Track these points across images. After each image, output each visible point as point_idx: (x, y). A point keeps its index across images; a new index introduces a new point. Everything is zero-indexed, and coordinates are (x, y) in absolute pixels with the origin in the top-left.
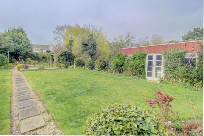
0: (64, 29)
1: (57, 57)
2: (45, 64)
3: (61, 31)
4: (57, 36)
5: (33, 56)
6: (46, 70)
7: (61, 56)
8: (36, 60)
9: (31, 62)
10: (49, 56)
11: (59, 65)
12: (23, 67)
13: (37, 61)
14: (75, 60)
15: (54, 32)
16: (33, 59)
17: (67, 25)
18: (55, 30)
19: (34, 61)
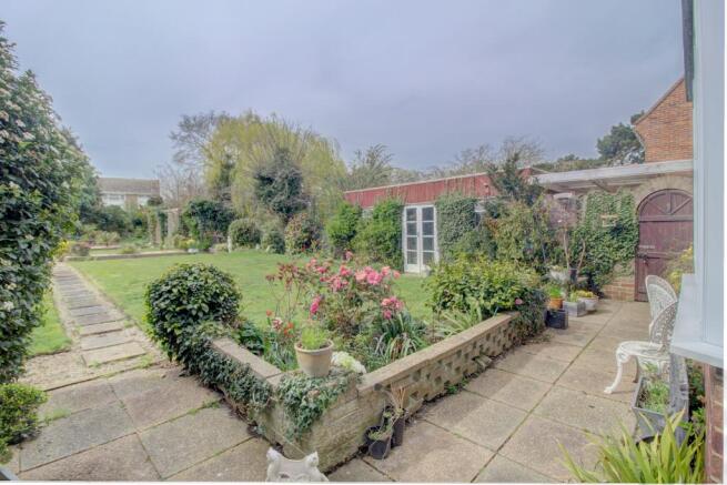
0: (207, 126)
1: (177, 220)
2: (140, 242)
3: (197, 132)
4: (183, 148)
5: (104, 217)
6: (141, 256)
7: (190, 216)
8: (114, 230)
9: (98, 236)
10: (153, 217)
11: (180, 243)
12: (74, 250)
13: (115, 235)
14: (230, 226)
15: (174, 137)
16: (101, 228)
17: (217, 114)
18: (177, 130)
19: (104, 234)
